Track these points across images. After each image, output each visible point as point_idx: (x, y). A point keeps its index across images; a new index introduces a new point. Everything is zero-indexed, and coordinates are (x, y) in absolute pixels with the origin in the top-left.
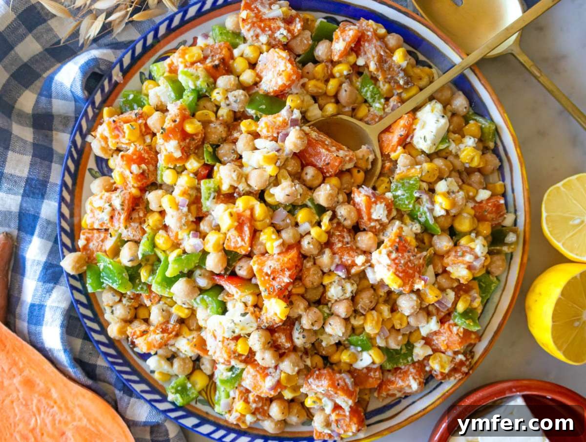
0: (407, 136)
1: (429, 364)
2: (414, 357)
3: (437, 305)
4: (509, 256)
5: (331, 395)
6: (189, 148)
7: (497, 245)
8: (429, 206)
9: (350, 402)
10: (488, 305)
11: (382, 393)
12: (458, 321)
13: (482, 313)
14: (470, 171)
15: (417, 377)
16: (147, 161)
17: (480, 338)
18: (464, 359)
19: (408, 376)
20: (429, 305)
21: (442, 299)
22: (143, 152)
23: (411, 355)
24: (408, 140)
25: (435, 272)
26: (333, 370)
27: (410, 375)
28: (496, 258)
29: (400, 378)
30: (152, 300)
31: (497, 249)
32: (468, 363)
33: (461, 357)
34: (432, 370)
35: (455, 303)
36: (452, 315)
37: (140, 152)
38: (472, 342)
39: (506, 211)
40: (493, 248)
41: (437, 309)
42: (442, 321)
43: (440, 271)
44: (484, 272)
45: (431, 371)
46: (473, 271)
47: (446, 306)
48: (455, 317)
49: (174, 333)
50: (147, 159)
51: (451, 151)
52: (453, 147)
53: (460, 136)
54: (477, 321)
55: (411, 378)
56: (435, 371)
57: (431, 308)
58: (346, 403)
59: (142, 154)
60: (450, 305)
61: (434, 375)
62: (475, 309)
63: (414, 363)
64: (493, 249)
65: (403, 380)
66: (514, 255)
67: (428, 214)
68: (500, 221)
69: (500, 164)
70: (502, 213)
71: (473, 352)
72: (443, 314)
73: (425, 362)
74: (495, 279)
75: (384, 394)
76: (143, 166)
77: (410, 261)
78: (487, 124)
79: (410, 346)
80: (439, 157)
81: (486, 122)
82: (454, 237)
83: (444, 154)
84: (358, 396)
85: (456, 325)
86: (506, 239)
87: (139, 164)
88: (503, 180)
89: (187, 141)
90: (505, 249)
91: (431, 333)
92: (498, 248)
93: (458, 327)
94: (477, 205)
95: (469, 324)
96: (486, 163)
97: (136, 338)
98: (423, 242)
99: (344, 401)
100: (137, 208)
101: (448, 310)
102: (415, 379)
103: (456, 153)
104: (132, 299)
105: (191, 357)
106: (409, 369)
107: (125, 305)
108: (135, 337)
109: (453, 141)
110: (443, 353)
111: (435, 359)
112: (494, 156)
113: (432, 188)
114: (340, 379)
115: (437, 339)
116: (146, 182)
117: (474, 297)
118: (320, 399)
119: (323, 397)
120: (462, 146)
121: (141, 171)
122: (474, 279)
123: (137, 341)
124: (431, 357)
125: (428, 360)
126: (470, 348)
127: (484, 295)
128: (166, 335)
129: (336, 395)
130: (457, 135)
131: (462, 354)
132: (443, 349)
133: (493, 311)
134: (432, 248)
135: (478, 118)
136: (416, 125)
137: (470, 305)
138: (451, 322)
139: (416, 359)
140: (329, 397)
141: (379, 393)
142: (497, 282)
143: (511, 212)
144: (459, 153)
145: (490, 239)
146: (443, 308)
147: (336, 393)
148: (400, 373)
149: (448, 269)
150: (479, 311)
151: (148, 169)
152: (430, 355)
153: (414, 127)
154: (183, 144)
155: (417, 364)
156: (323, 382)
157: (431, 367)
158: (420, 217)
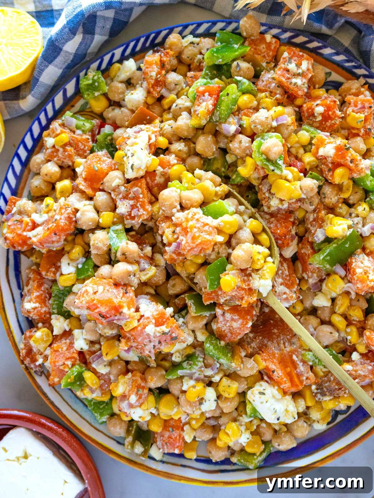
0: (270, 378)
1: (44, 327)
2: (57, 315)
3: (98, 353)
4: (121, 441)
5: (48, 224)
6: (324, 164)
7: (136, 432)
8: (196, 375)
9: (34, 240)
10: (81, 405)
11: (33, 273)
12: (76, 369)
13: (76, 396)
14: (216, 429)
15: (36, 311)
16: (324, 123)
17: (52, 386)
18: (37, 363)
19: (40, 303)
20: (101, 345)
21: (102, 359)
22: (333, 122)
23: (58, 314)
24: (266, 378)
25: (130, 361)
26: (71, 234)
27: (40, 306)
28: (124, 426)
29: (41, 295)
30: (191, 79)
31: (132, 430)
32: (32, 366)
33: (40, 361)
34: (38, 329)
35: (95, 372)
36: (84, 365)
37: (333, 119)
38: (51, 377)
39: (166, 452)
40: (135, 427)
41: (94, 352)
42: (81, 353)
43: (130, 367)
44: (116, 410)
45: (37, 327)
46: (119, 399)
47: (94, 361)
48: (81, 367)
49: (152, 90)
50: (325, 123)
51: (241, 416)
52: (245, 419)
53: (253, 430)
54: (69, 387)
55: (37, 305)
56: (35, 331)
57: (97, 346)
58: (36, 236)
59: (332, 120)
60: (94, 366)
61: (32, 329)
62: (82, 390)
63: (50, 314)
64: (133, 427)
65: (37, 297)
66: (121, 447)
67: (188, 371)
68: (158, 443)
69: (214, 461)
70: (165, 447)
71: (41, 376)
72: (87, 357)
73: (47, 325)
74: (104, 420)
75: (32, 276)
76: (319, 118)
77: (150, 341)
78: (256, 461)
79: (67, 315)
80: (240, 403)
81: (258, 462)
82: (158, 391)
83: (241, 409)
84: (38, 249)
85: (73, 365)
86: (139, 442)
87: (322, 114)
88: (197, 460)
89: (330, 165)
90: (130, 439)
91: (73, 339)
92: (133, 432)
93: (70, 366)
94: (181, 424)
95: (70, 378)
96: (219, 448)
97: (160, 55)
98: (164, 359)
99: (38, 234)
100: (286, 96)
101: (90, 363)
102: (34, 309)
103: (238, 420)
104: (200, 64)
105: (124, 100)
106: (46, 306)
107: (196, 57)
108: (162, 55)
109: (251, 421)
110: (50, 345)
111: (47, 335)
112: (223, 459)
113: (212, 385)
114: (60, 238)
115: (65, 343)
116: (304, 116)
117: (94, 391)
118: (47, 213)
119: (49, 217)
120: (243, 428)
121: (316, 114)
122: (112, 397)
123: (157, 55)
124: (50, 332)
125: (48, 328)
126: (46, 372)
127: (92, 403)
128: (153, 82)
129: (46, 228)
130: (255, 427)
131: (43, 364)
132: (55, 345)
133: (74, 407)
134: (155, 366)
135: (264, 455)
136: (277, 390)
137: (88, 385)
138: (78, 362)
139: (53, 316)
140: (47, 222)
141: (34, 270)
142: (100, 421)
143: (163, 456)
144: (237, 423)
145: (145, 427)
146: (93, 358)
147: (48, 229)
148: (46, 297)
149: (130, 375)
150: (79, 393)
151: (316, 121)
152: (52, 331)
153: (276, 387)
154: (329, 160)
155: (48, 316)
156: (63, 221)
157: (41, 328)
158: (188, 363)
